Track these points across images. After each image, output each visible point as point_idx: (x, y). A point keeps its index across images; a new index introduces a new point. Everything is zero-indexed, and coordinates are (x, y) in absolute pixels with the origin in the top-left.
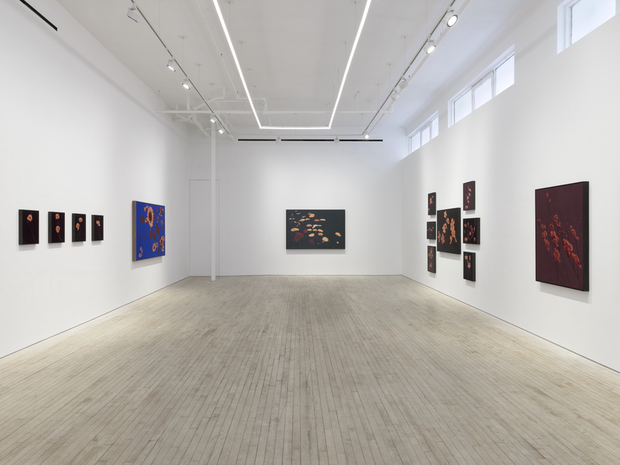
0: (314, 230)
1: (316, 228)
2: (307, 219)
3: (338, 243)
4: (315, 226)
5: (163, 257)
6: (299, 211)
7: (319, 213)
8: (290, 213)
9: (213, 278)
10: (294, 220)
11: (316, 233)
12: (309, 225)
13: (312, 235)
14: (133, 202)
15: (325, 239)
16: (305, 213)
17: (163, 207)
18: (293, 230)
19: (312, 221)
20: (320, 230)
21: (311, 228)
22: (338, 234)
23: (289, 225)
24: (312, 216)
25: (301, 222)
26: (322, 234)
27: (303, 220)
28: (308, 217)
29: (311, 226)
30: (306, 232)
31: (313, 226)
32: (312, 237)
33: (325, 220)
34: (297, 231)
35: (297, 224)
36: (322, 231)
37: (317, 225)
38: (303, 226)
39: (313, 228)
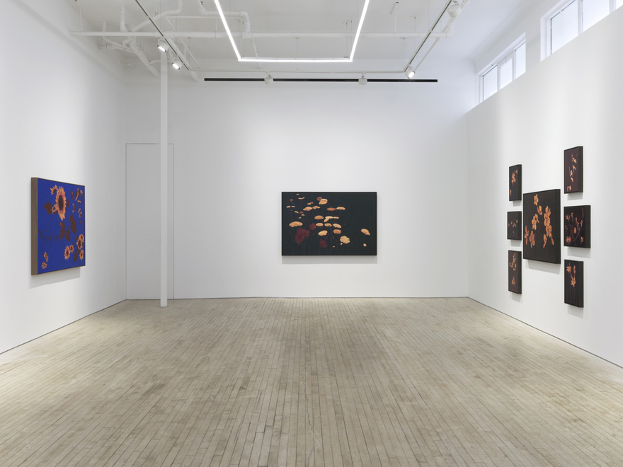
0: (327, 225)
1: (330, 221)
2: (315, 207)
3: (365, 246)
4: (328, 218)
5: (82, 268)
6: (302, 194)
7: (335, 198)
8: (287, 197)
9: (164, 303)
10: (294, 209)
11: (330, 230)
12: (318, 217)
13: (323, 233)
14: (33, 180)
15: (345, 240)
16: (313, 197)
17: (82, 188)
18: (293, 224)
19: (323, 211)
20: (336, 225)
21: (321, 221)
22: (365, 231)
23: (287, 217)
24: (323, 201)
25: (305, 212)
26: (339, 232)
27: (309, 209)
28: (317, 203)
29: (322, 218)
30: (315, 228)
31: (325, 219)
32: (324, 236)
33: (344, 209)
34: (298, 227)
35: (300, 215)
36: (339, 226)
37: (331, 217)
38: (309, 219)
39: (325, 221)
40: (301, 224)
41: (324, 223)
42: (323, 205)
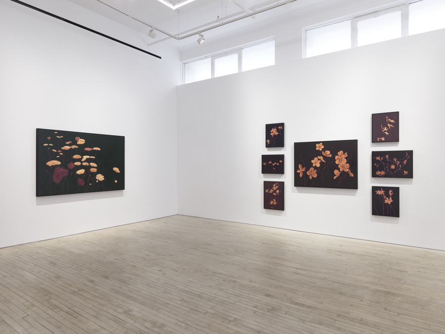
0: (85, 164)
1: (87, 160)
2: (73, 147)
3: (115, 183)
4: (85, 157)
6: (60, 132)
7: (92, 139)
8: (42, 135)
10: (52, 148)
11: (87, 168)
12: (76, 157)
13: (81, 172)
15: (100, 177)
16: (71, 136)
18: (51, 163)
19: (81, 151)
20: (92, 164)
21: (79, 160)
22: (116, 169)
23: (42, 155)
24: (81, 141)
25: (64, 151)
26: (94, 170)
27: (67, 148)
28: (75, 143)
29: (80, 157)
30: (73, 166)
31: (82, 158)
32: (81, 175)
33: (99, 149)
34: (56, 166)
35: (57, 154)
36: (95, 165)
37: (88, 157)
38: (67, 158)
39: (83, 160)
40: (59, 163)
41: (82, 162)
42: (81, 144)
